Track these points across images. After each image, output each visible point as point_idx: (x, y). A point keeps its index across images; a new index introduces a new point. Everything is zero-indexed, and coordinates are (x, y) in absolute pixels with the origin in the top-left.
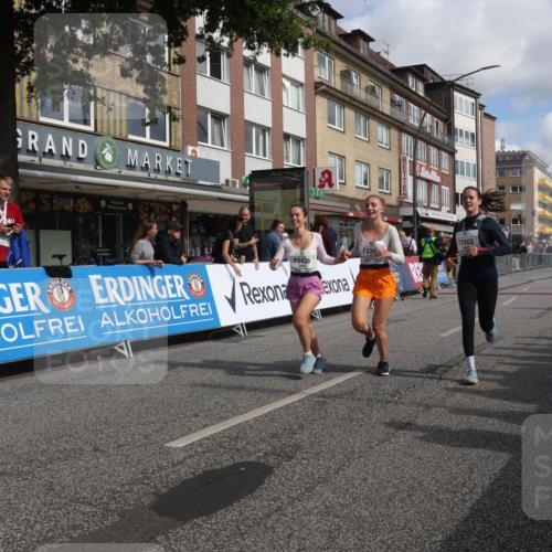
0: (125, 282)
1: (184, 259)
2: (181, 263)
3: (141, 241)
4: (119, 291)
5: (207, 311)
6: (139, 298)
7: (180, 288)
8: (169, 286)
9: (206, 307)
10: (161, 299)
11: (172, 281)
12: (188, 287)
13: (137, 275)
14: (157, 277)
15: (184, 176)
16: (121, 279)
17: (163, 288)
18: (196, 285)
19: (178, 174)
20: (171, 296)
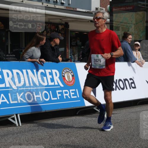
0: (18, 73)
1: (60, 58)
2: (58, 61)
3: (34, 48)
4: (13, 79)
5: (75, 95)
6: (27, 84)
7: (57, 79)
8: (49, 77)
9: (75, 92)
10: (43, 86)
11: (51, 74)
12: (62, 78)
13: (26, 69)
14: (41, 71)
15: (66, 5)
16: (15, 71)
17: (45, 78)
18: (68, 77)
19: (62, 4)
20: (50, 83)
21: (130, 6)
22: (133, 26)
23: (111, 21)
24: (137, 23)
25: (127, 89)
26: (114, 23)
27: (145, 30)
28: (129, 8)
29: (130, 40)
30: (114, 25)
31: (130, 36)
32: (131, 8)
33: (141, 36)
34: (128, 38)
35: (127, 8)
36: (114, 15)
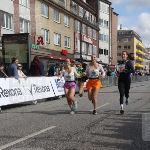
21: (16, 40)
22: (18, 53)
23: (3, 48)
24: (21, 52)
25: (16, 95)
26: (5, 50)
27: (26, 56)
28: (15, 41)
29: (17, 62)
30: (5, 51)
31: (17, 60)
32: (16, 41)
33: (24, 60)
34: (15, 62)
35: (14, 41)
36: (5, 45)
